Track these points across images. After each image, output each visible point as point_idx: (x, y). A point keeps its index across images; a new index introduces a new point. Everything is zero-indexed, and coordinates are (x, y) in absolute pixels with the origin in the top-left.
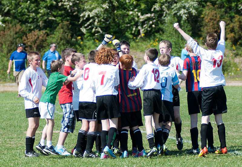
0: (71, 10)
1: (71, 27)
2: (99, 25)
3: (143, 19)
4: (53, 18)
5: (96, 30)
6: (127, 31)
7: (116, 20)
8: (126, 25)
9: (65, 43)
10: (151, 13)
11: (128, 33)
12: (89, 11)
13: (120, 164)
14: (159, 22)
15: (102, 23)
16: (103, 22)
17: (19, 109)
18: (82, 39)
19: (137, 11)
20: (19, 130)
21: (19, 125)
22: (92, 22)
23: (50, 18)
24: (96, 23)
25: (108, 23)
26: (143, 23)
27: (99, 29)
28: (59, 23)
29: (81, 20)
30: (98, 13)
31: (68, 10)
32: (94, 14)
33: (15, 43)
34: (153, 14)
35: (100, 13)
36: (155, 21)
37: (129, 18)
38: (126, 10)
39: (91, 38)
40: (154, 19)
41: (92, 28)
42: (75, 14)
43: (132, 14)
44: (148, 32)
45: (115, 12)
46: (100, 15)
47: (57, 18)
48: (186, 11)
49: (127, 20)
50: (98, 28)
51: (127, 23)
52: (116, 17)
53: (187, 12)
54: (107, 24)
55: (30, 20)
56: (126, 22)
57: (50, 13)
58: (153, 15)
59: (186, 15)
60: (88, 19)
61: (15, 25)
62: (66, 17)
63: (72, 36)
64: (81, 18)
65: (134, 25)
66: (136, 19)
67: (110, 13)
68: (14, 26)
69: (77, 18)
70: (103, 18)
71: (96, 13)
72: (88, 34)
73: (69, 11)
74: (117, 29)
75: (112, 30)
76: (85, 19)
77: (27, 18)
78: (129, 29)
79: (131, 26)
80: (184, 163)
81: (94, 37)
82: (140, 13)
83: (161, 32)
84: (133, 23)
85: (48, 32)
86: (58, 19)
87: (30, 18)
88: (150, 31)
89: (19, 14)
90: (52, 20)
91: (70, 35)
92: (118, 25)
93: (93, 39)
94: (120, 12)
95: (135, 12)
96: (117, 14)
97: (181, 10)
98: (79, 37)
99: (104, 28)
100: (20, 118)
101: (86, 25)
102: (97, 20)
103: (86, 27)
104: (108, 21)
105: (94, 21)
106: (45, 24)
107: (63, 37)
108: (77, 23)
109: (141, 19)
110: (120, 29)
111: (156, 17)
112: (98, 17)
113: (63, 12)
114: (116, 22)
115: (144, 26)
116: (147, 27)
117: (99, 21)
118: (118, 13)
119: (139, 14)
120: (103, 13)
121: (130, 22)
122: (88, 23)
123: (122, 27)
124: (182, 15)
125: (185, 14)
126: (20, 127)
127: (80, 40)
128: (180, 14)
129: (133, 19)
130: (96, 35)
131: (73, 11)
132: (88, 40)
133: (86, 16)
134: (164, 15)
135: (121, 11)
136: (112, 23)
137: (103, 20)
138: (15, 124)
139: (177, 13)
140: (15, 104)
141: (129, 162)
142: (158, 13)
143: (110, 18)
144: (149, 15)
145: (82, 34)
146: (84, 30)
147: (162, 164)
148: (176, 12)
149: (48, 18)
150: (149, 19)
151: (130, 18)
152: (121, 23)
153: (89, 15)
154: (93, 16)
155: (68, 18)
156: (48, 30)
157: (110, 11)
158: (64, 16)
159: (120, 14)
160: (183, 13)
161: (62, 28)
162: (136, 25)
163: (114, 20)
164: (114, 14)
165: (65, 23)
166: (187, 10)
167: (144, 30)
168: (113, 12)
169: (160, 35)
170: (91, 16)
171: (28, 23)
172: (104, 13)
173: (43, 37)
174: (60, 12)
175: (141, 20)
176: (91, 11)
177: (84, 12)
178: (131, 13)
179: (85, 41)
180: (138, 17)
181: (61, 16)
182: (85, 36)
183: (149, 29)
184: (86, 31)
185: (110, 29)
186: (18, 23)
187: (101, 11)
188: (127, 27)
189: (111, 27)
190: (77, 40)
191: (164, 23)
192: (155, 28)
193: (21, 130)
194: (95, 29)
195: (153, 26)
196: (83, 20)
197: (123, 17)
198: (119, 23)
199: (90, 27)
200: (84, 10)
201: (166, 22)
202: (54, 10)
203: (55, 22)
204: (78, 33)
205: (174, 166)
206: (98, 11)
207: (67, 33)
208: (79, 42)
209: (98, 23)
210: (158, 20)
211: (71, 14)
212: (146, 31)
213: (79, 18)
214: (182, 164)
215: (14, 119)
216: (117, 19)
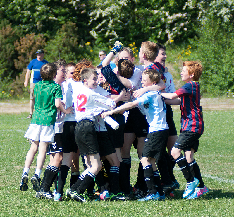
0: (78, 8)
1: (78, 29)
2: (114, 27)
3: (172, 20)
4: (54, 18)
5: (111, 34)
6: (151, 36)
7: (137, 21)
8: (150, 28)
9: (69, 50)
10: (183, 12)
11: (152, 38)
12: (102, 9)
13: (141, 211)
14: (193, 25)
15: (118, 24)
16: (120, 24)
17: (9, 136)
18: (92, 46)
19: (165, 10)
20: (9, 165)
21: (9, 158)
22: (104, 23)
23: (50, 18)
24: (110, 25)
25: (126, 24)
26: (172, 25)
27: (114, 33)
28: (62, 25)
29: (91, 21)
30: (113, 11)
31: (74, 8)
32: (108, 13)
33: (4, 50)
34: (185, 13)
35: (116, 12)
36: (187, 22)
37: (153, 18)
38: (150, 8)
39: (104, 44)
40: (186, 20)
41: (105, 32)
42: (82, 12)
43: (157, 14)
44: (178, 36)
45: (136, 10)
46: (116, 14)
47: (59, 17)
48: (228, 11)
49: (151, 21)
50: (113, 31)
51: (151, 25)
52: (136, 17)
53: (230, 11)
54: (125, 26)
55: (24, 20)
56: (149, 23)
57: (51, 11)
58: (184, 15)
59: (229, 16)
60: (100, 19)
61: (5, 26)
62: (71, 16)
63: (79, 42)
64: (91, 18)
65: (161, 27)
66: (163, 20)
67: (129, 12)
68: (3, 28)
69: (86, 18)
70: (120, 19)
71: (111, 12)
72: (100, 39)
73: (76, 8)
74: (138, 32)
75: (131, 34)
76: (95, 19)
77: (20, 18)
78: (154, 33)
79: (157, 28)
80: (225, 209)
81: (107, 44)
82: (168, 12)
83: (196, 37)
84: (159, 25)
85: (48, 36)
86: (61, 19)
87: (24, 17)
88: (181, 36)
89: (10, 12)
90: (53, 20)
91: (76, 39)
92: (139, 27)
93: (106, 46)
94: (142, 11)
95: (162, 11)
96: (138, 13)
97: (222, 9)
98: (88, 43)
99: (120, 31)
100: (10, 148)
101: (97, 28)
102: (111, 21)
103: (97, 31)
104: (126, 22)
105: (108, 22)
106: (44, 26)
107: (66, 43)
108: (85, 24)
109: (169, 20)
110: (143, 33)
111: (189, 18)
112: (113, 17)
113: (67, 10)
114: (137, 23)
115: (173, 29)
116: (176, 31)
117: (115, 23)
118: (139, 11)
119: (167, 14)
120: (119, 11)
121: (155, 23)
122: (100, 25)
123: (144, 31)
124: (223, 16)
125: (227, 14)
126: (11, 160)
127: (89, 47)
128: (221, 15)
129: (160, 20)
130: (111, 40)
131: (80, 9)
132: (100, 47)
133: (98, 16)
134: (200, 16)
135: (144, 9)
136: (132, 25)
137: (119, 21)
138: (4, 156)
139: (217, 12)
140: (4, 130)
141: (153, 207)
142: (192, 13)
143: (129, 18)
144: (179, 15)
145: (92, 40)
146: (94, 34)
147: (195, 211)
148: (215, 11)
149: (47, 18)
150: (179, 20)
151: (155, 19)
152: (142, 24)
153: (101, 15)
154: (106, 15)
155: (74, 18)
156: (47, 33)
157: (130, 9)
158: (68, 15)
159: (142, 14)
160: (224, 14)
161: (66, 31)
162: (163, 27)
163: (134, 20)
164: (134, 13)
165: (70, 24)
166: (230, 9)
167: (174, 35)
168: (133, 10)
169: (195, 40)
170: (103, 16)
171: (22, 23)
172: (122, 12)
173: (41, 42)
174: (63, 10)
175: (169, 22)
176: (103, 8)
177: (95, 11)
178: (156, 12)
179: (96, 48)
180: (166, 17)
181: (64, 14)
182: (96, 42)
183: (179, 33)
184: (98, 35)
185: (129, 32)
186: (8, 24)
187: (117, 9)
188: (151, 30)
189: (130, 30)
190: (85, 47)
191: (200, 26)
192: (187, 32)
193: (12, 164)
194: (109, 33)
195: (186, 29)
196: (94, 21)
197: (146, 18)
198: (140, 25)
199: (102, 30)
200: (95, 8)
201: (203, 24)
202: (56, 7)
203: (56, 22)
204: (87, 38)
205: (212, 213)
206: (113, 9)
207: (72, 38)
208: (88, 49)
209: (112, 24)
210: (192, 22)
211: (78, 12)
212: (175, 36)
213: (88, 18)
214: (222, 212)
215: (3, 149)
216: (138, 19)
